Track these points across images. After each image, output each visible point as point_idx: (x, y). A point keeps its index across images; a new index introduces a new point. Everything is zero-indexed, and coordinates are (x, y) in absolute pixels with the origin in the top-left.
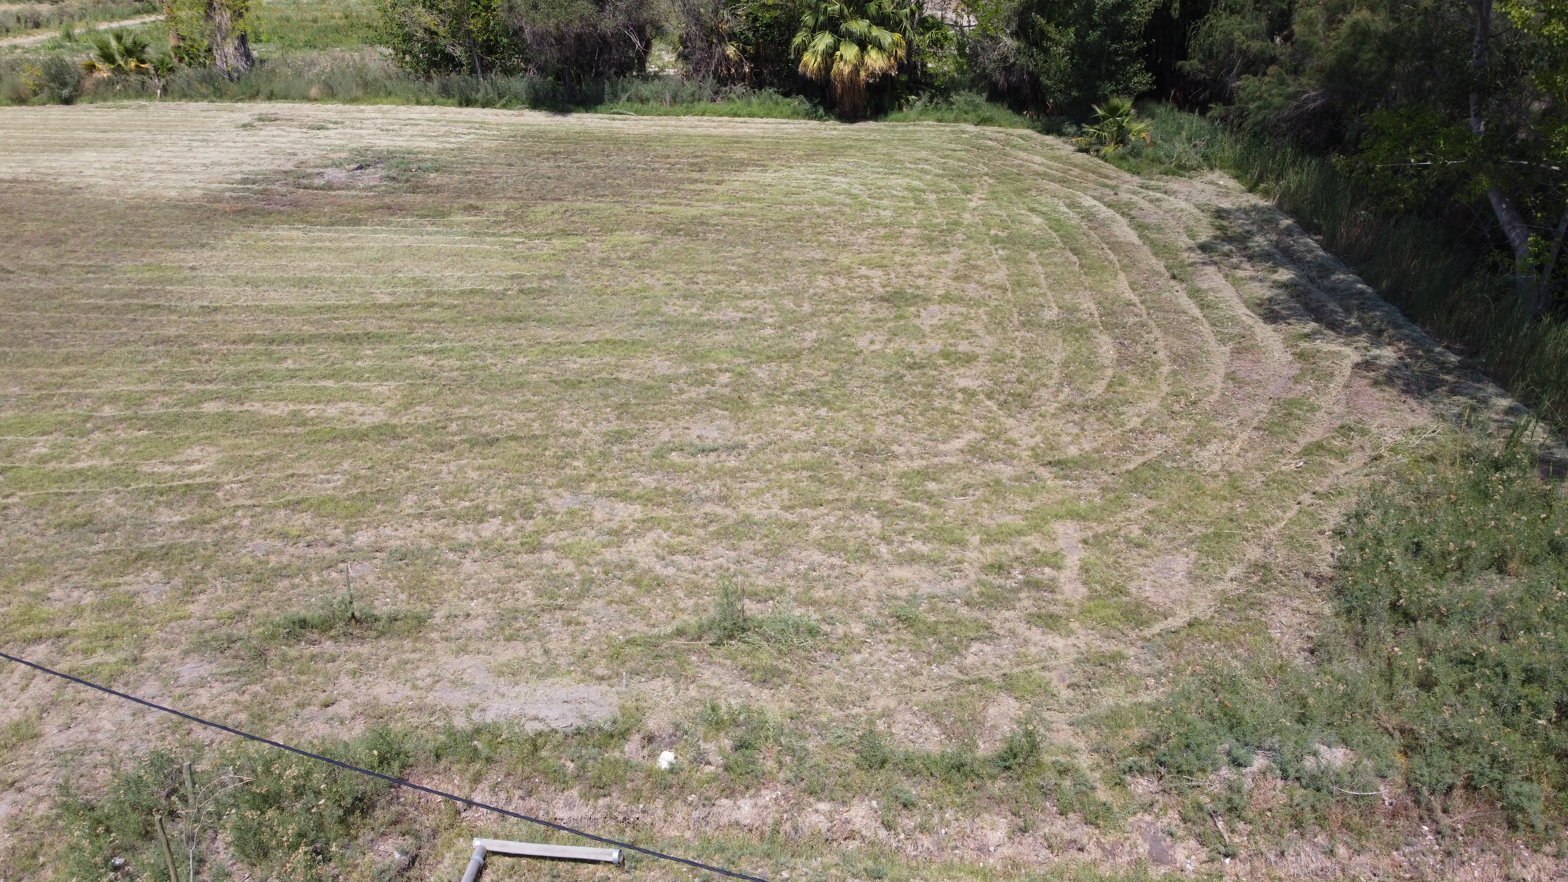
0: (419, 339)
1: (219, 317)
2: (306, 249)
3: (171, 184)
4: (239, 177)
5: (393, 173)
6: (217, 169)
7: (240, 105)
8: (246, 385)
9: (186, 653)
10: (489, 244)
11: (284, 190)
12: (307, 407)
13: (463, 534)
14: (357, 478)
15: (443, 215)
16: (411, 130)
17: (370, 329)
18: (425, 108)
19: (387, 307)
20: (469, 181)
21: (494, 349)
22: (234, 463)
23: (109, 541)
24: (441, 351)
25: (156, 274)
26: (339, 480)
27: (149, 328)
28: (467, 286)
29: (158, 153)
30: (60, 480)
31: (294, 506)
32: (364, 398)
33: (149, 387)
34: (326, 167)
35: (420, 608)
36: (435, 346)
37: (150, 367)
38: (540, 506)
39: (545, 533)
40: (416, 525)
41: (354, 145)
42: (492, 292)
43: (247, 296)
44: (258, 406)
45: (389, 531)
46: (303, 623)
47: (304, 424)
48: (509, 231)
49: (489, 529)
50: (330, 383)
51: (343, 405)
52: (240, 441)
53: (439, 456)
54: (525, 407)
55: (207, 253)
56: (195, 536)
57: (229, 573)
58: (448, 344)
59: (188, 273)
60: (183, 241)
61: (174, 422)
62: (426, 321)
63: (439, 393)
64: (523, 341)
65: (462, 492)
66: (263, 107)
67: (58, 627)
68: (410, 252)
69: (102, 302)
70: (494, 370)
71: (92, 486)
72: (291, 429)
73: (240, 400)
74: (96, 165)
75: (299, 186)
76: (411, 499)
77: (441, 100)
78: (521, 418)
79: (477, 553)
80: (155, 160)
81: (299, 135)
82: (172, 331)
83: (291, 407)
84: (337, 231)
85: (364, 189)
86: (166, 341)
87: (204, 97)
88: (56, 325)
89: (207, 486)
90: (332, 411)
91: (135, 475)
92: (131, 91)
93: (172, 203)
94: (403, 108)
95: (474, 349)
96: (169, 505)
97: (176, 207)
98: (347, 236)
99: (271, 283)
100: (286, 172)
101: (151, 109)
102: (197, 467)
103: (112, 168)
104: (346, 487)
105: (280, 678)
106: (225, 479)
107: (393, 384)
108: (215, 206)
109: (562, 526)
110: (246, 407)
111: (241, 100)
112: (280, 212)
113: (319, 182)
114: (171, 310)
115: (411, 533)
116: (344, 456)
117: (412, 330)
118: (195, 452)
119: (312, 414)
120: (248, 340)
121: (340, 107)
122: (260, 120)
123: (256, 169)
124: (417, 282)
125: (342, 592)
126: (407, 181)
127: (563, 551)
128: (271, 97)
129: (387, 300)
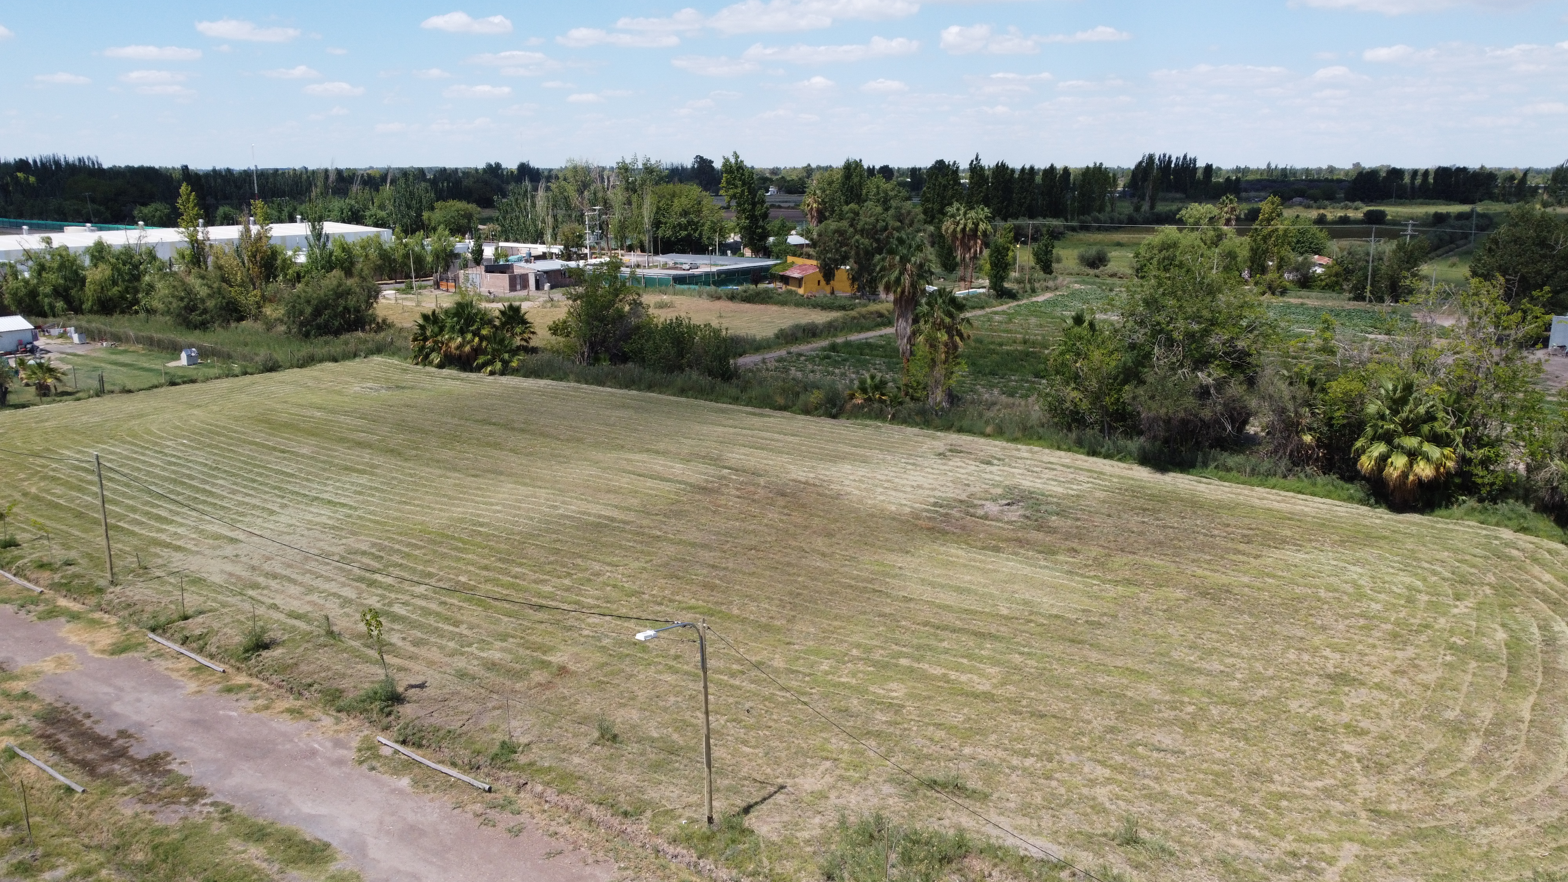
0: (1018, 643)
1: (912, 605)
2: (965, 566)
3: (892, 499)
4: (932, 500)
5: (1028, 513)
6: (920, 491)
7: (939, 434)
8: (922, 653)
9: (885, 781)
10: (1076, 583)
11: (958, 515)
12: (951, 672)
13: (1015, 761)
14: (970, 719)
15: (1054, 553)
16: (1048, 474)
17: (993, 631)
18: (1062, 453)
19: (1006, 618)
20: (1077, 527)
21: (1059, 659)
22: (911, 696)
23: (855, 722)
24: (1029, 654)
25: (882, 568)
26: (961, 718)
27: (876, 605)
28: (1054, 612)
29: (886, 472)
30: (834, 686)
31: (938, 726)
32: (981, 675)
33: (875, 643)
34: (987, 500)
35: (987, 790)
36: (1026, 650)
37: (875, 630)
38: (1057, 757)
39: (1056, 771)
40: (994, 751)
41: (1007, 483)
42: (1068, 619)
43: (928, 594)
44: (926, 666)
45: (980, 750)
46: (935, 782)
47: (948, 682)
48: (1092, 573)
49: (1029, 762)
50: (965, 661)
51: (969, 676)
52: (916, 684)
53: (1013, 717)
54: (1066, 700)
55: (909, 559)
56: (891, 730)
57: (906, 751)
58: (1033, 650)
59: (897, 571)
60: (896, 547)
61: (886, 666)
62: (1024, 631)
63: (1022, 681)
64: (1077, 658)
65: (1020, 739)
66: (954, 438)
67: (834, 756)
68: (1027, 581)
69: (853, 583)
70: (1056, 673)
71: (847, 692)
72: (941, 684)
73: (918, 661)
74: (851, 477)
75: (967, 513)
76: (994, 737)
77: (1075, 449)
78: (1062, 705)
79: (1020, 772)
80: (884, 478)
81: (973, 468)
82: (887, 610)
83: (943, 671)
84: (985, 555)
85: (1007, 523)
86: (884, 615)
87: (916, 424)
88: (831, 594)
89: (899, 705)
90: (964, 678)
91: (867, 691)
92: (873, 414)
93: (893, 515)
94: (1047, 451)
95: (1048, 657)
96: (881, 710)
97: (894, 519)
98: (991, 560)
99: (943, 586)
100: (961, 501)
101: (883, 430)
102: (894, 694)
103: (860, 481)
104: (964, 722)
105: (922, 803)
106: (907, 704)
107: (997, 669)
108: (917, 522)
109: (1065, 770)
110: (921, 666)
111: (941, 430)
112: (954, 533)
113: (980, 512)
114: (888, 595)
115: (990, 754)
116: (965, 705)
117: (1015, 636)
118: (894, 685)
119: (953, 677)
120: (925, 624)
121: (1005, 444)
122: (951, 451)
123: (944, 495)
124: (1026, 603)
125: (954, 773)
126: (1036, 520)
127: (1062, 782)
128: (960, 430)
129: (1005, 612)
